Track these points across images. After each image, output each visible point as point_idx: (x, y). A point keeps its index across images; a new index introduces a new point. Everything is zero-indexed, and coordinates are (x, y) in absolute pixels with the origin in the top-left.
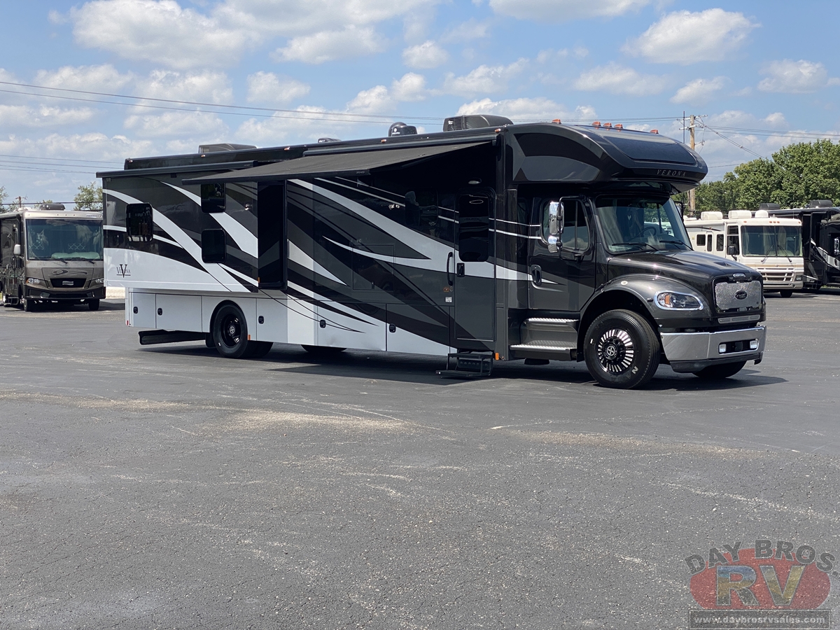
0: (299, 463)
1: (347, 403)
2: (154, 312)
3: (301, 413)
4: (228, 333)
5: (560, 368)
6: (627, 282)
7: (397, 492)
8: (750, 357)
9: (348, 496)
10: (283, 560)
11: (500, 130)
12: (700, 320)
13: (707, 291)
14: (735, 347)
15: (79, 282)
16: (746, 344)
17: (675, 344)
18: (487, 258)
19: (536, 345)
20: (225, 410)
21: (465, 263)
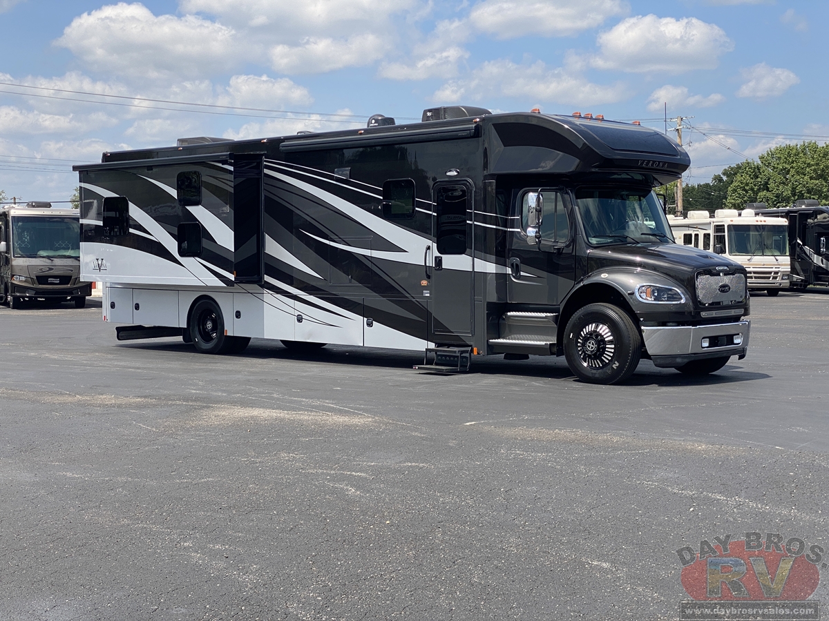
0: (258, 460)
1: (318, 399)
2: (131, 307)
3: (269, 408)
4: (204, 329)
5: (541, 364)
6: (607, 275)
7: (356, 490)
8: (734, 352)
9: (304, 494)
10: (222, 565)
11: (478, 120)
12: (683, 313)
13: (689, 284)
14: (718, 341)
15: (65, 279)
16: (730, 339)
17: (656, 339)
18: (466, 250)
19: (515, 339)
20: (192, 405)
21: (443, 256)
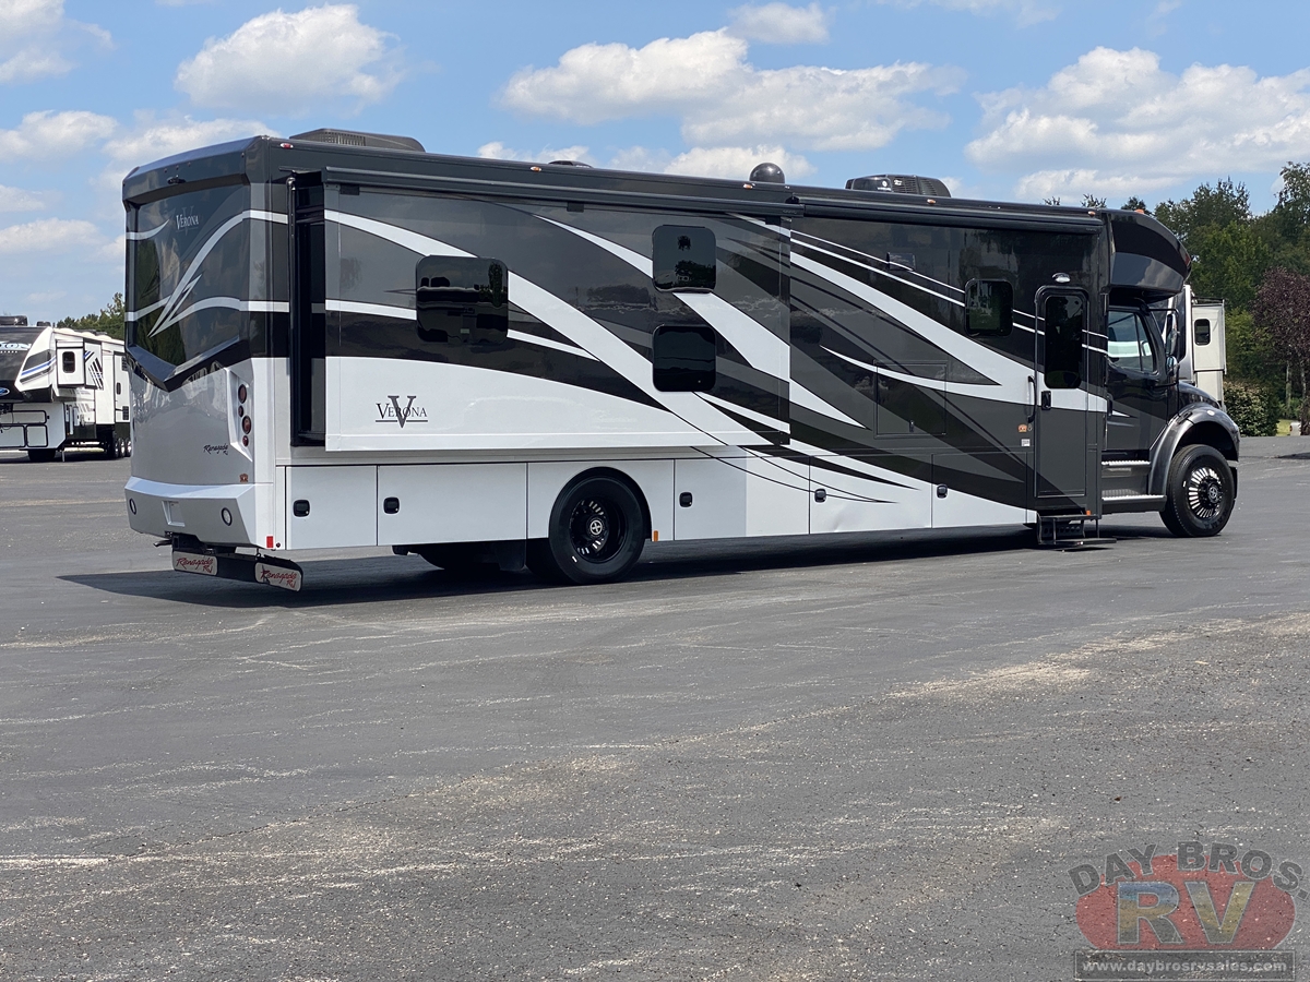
21: (1052, 391)
